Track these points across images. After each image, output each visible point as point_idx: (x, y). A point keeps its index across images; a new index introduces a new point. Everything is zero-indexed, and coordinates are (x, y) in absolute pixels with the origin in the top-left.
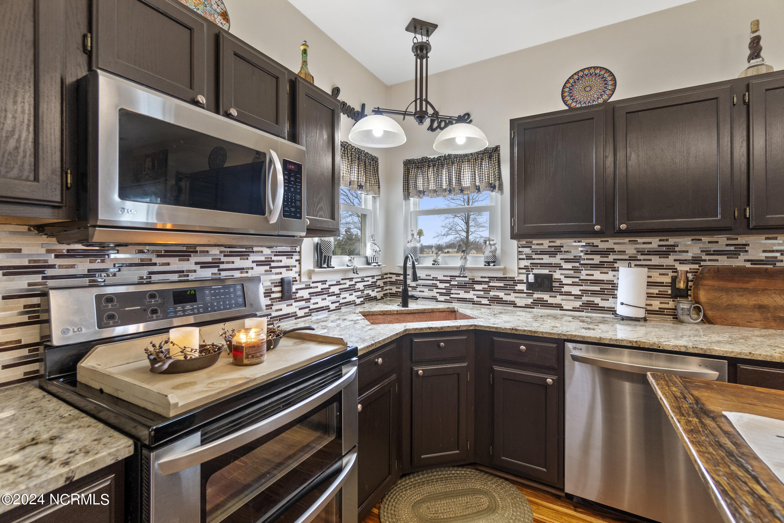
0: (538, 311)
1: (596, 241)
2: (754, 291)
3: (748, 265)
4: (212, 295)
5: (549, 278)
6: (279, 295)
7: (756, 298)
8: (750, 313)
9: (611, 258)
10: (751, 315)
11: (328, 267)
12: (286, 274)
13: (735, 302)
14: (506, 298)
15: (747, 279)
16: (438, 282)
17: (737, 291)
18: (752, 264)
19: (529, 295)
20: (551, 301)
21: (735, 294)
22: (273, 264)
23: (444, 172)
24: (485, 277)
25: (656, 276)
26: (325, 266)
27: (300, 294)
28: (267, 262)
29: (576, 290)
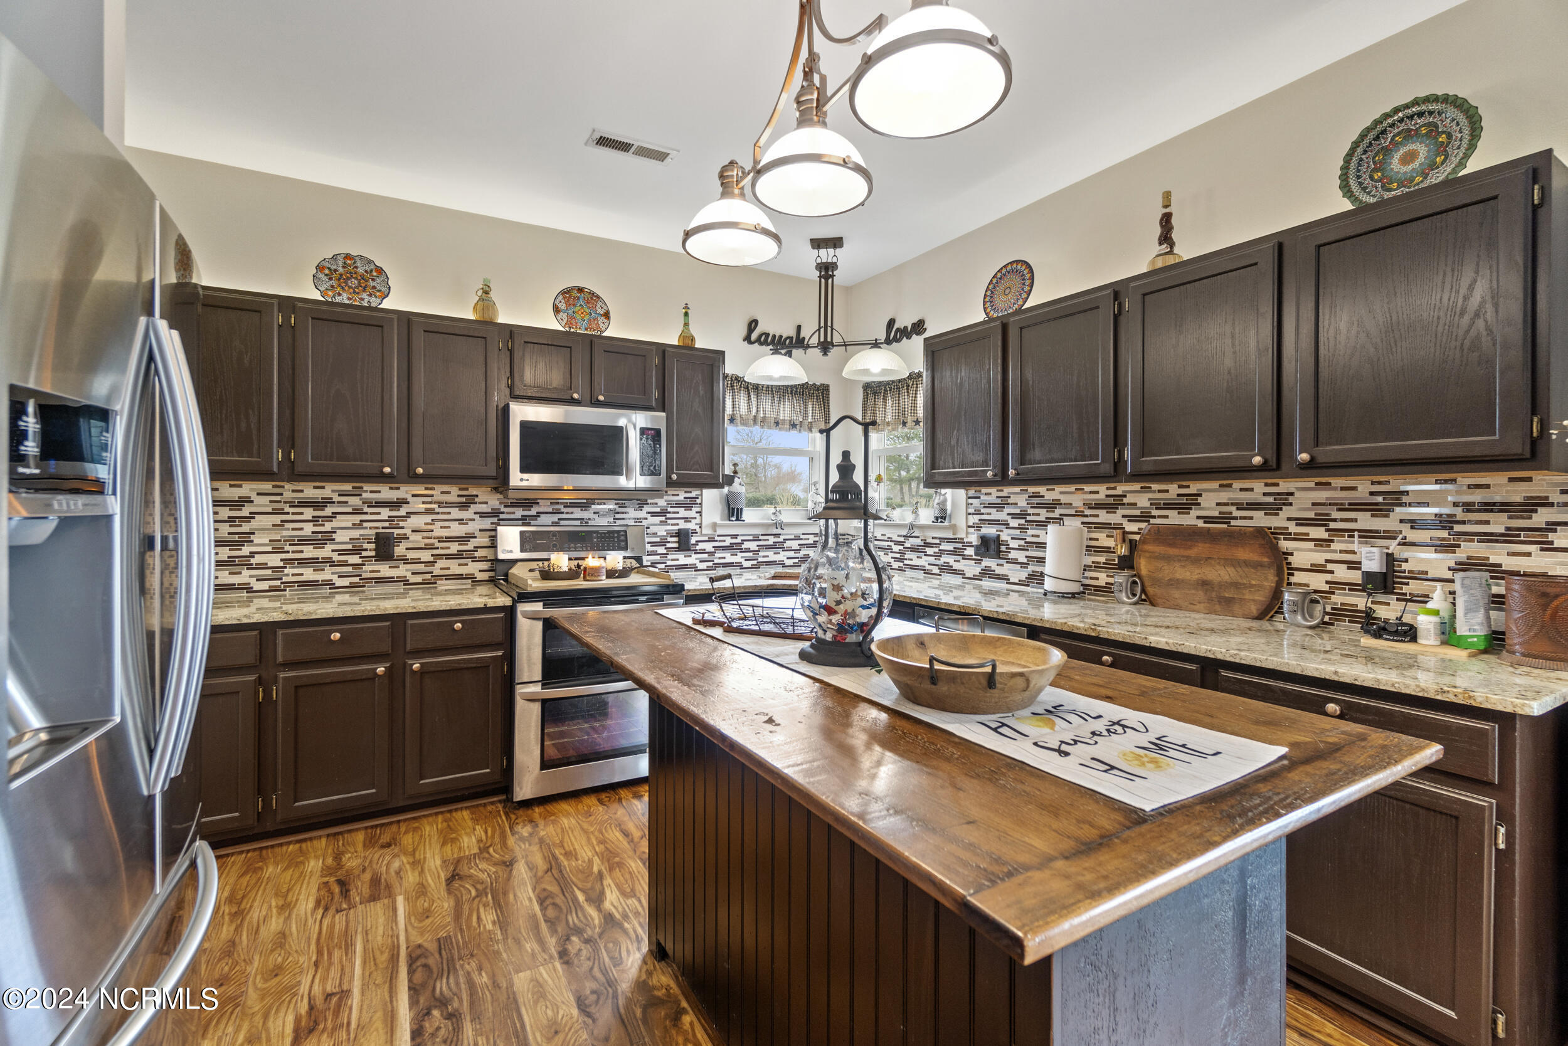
0: (987, 584)
1: (1041, 490)
2: (1196, 561)
3: (1200, 524)
4: (598, 538)
5: (997, 540)
6: (676, 545)
7: (1199, 571)
8: (1193, 592)
9: (1058, 512)
10: (1194, 594)
11: (737, 519)
12: (683, 525)
13: (1178, 576)
14: (956, 566)
15: (1189, 543)
16: (892, 544)
17: (1179, 561)
18: (1205, 522)
19: (978, 562)
20: (999, 571)
21: (1177, 565)
22: (668, 515)
23: (889, 402)
24: (936, 538)
25: (1104, 540)
26: (734, 519)
27: (701, 546)
28: (663, 513)
29: (1021, 557)
